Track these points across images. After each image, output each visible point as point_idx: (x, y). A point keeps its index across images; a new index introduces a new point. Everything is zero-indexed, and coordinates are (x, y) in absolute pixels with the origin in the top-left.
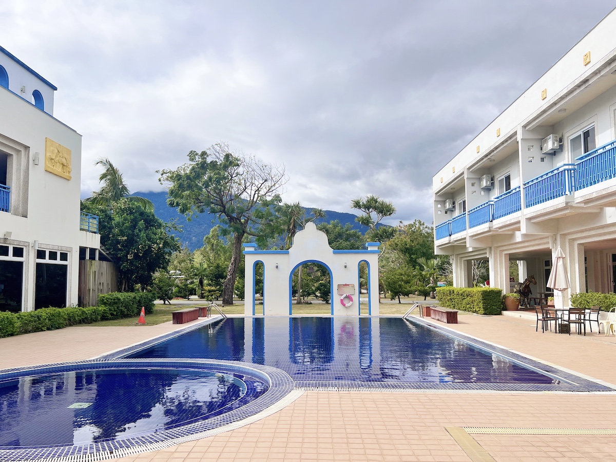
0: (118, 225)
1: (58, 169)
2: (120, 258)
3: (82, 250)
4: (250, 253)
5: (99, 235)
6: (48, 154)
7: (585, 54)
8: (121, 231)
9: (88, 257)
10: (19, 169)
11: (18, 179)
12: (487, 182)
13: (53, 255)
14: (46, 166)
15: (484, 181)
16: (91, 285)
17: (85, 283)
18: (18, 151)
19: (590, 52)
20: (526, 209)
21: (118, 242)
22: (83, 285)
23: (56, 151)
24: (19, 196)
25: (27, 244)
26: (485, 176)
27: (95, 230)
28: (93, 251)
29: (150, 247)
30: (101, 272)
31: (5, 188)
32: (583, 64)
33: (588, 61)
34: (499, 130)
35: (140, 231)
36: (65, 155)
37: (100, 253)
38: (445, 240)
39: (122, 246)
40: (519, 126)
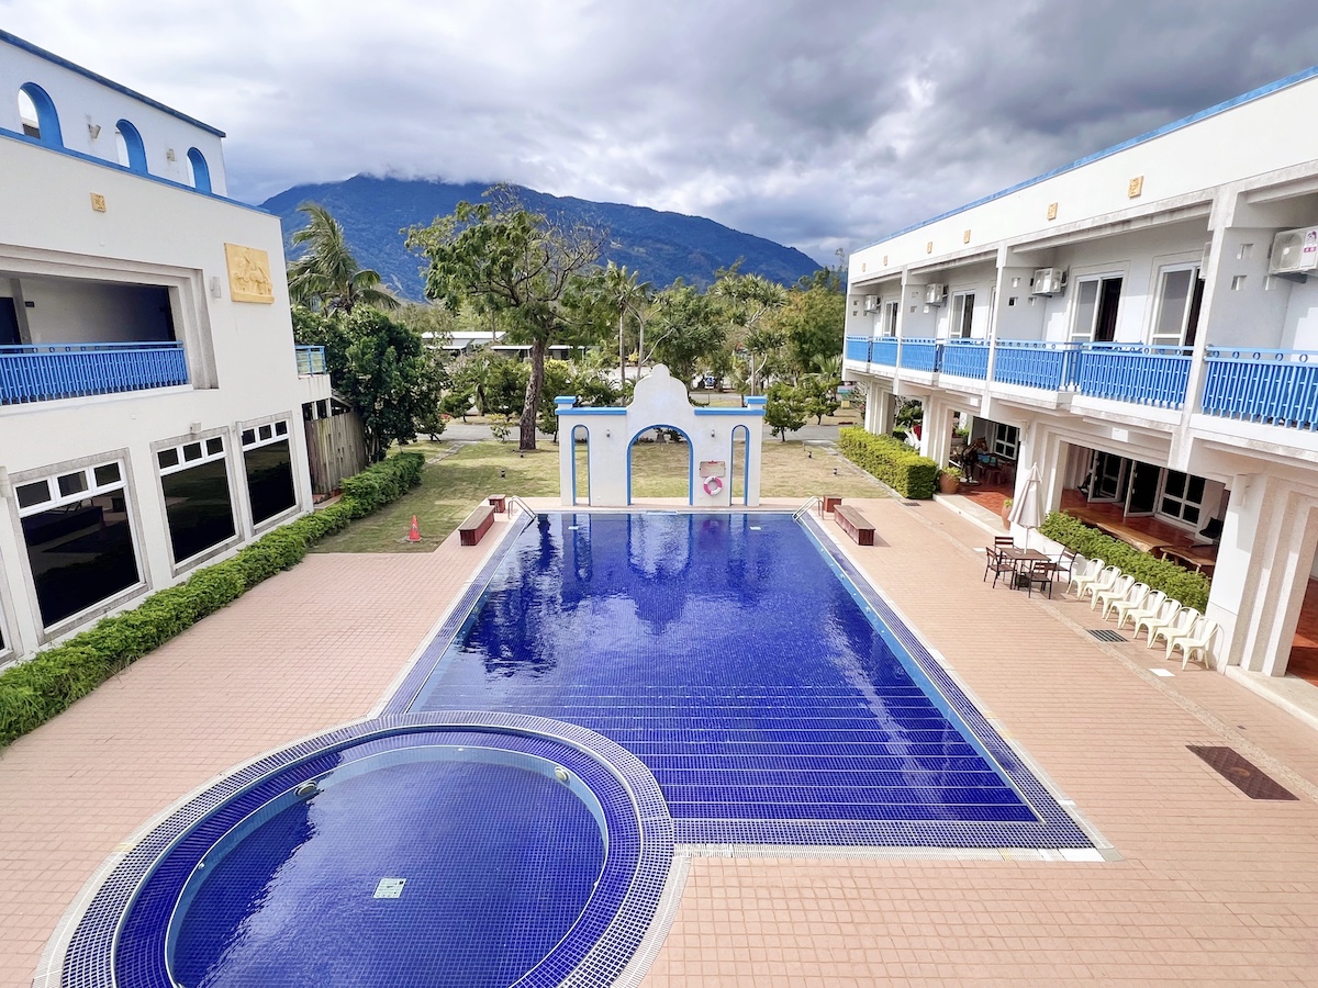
0: (355, 357)
1: (252, 292)
2: (364, 407)
3: (307, 408)
4: (566, 413)
5: (329, 375)
6: (233, 272)
7: (1134, 178)
8: (361, 366)
9: (316, 416)
10: (191, 309)
11: (193, 325)
12: (936, 297)
13: (265, 432)
14: (233, 294)
15: (933, 294)
16: (326, 455)
17: (317, 454)
18: (186, 279)
19: (1143, 178)
20: (993, 382)
21: (358, 382)
22: (313, 458)
23: (245, 262)
24: (200, 354)
25: (226, 429)
26: (934, 285)
27: (321, 371)
28: (321, 405)
29: (408, 391)
30: (339, 432)
31: (175, 346)
32: (1126, 193)
33: (1136, 192)
34: (968, 234)
35: (390, 364)
36: (259, 264)
37: (334, 403)
38: (861, 366)
39: (366, 387)
40: (1003, 243)
